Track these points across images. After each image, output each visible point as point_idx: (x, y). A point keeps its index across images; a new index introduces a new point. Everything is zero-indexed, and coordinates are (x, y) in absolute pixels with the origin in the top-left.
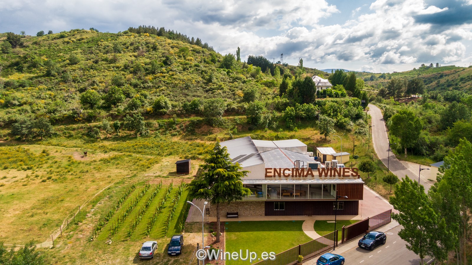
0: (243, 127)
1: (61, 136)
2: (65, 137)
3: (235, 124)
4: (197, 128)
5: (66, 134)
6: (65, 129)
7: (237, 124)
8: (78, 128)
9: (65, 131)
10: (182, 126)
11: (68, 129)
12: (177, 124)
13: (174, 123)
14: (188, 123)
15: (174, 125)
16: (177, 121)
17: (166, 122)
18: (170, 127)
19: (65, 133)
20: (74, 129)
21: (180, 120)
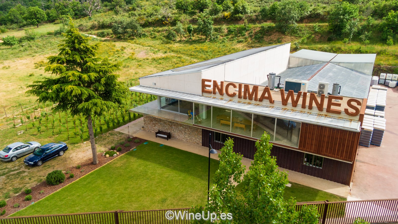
0: (322, 36)
1: (148, 37)
2: (151, 37)
3: (313, 32)
4: (267, 35)
5: (152, 36)
6: (153, 31)
7: (316, 33)
8: (162, 31)
9: (152, 32)
10: (252, 32)
11: (154, 31)
12: (247, 31)
13: (244, 29)
14: (258, 29)
15: (243, 32)
16: (248, 27)
17: (237, 28)
18: (239, 33)
19: (151, 34)
20: (159, 32)
21: (251, 26)
